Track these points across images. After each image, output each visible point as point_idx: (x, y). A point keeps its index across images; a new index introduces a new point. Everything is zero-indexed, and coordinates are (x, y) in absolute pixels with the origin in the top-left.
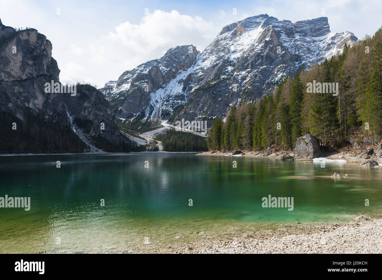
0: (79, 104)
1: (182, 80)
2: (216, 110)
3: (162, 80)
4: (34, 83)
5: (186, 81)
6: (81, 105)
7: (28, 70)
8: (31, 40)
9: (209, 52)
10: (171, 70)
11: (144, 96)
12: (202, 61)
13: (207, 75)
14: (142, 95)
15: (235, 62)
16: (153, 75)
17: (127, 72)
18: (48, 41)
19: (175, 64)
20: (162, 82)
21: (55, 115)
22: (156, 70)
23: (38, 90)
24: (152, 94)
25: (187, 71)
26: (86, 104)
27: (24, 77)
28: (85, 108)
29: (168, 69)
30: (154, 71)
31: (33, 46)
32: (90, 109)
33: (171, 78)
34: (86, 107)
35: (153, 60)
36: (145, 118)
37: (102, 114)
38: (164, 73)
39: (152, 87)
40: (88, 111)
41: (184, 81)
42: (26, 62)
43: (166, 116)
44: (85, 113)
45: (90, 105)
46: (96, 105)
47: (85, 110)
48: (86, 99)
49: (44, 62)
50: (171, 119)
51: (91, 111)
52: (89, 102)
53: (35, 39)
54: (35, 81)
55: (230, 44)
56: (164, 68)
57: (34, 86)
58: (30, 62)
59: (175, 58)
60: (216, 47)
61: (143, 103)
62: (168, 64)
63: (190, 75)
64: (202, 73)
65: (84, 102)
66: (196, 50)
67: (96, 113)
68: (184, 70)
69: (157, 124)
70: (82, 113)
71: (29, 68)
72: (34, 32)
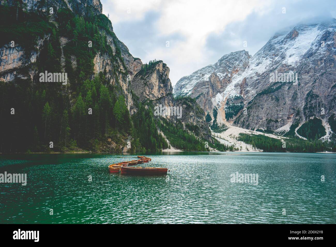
0: (186, 113)
1: (238, 84)
2: (281, 113)
3: (220, 85)
4: (165, 100)
5: (241, 85)
6: (188, 114)
7: (161, 92)
8: (160, 69)
9: (263, 56)
10: (227, 75)
11: (207, 101)
12: (256, 65)
13: (263, 79)
14: (206, 100)
15: (293, 66)
16: (212, 80)
17: (184, 78)
18: (167, 67)
19: (230, 69)
20: (220, 87)
21: (177, 123)
22: (215, 76)
23: (168, 105)
24: (213, 99)
25: (241, 75)
26: (191, 114)
27: (160, 96)
28: (191, 117)
29: (225, 75)
30: (213, 77)
31: (161, 73)
32: (194, 117)
33: (228, 83)
34: (191, 115)
35: (208, 66)
36: (212, 121)
37: (201, 121)
38: (222, 79)
39: (212, 92)
40: (193, 119)
41: (240, 85)
42: (160, 86)
43: (230, 119)
44: (191, 120)
45: (194, 114)
46: (197, 114)
47: (191, 118)
48: (191, 109)
49: (169, 84)
50: (236, 121)
51: (194, 119)
52: (193, 112)
53: (162, 68)
54: (166, 99)
55: (285, 48)
56: (221, 74)
57: (165, 102)
58: (162, 85)
59: (230, 64)
60: (269, 51)
61: (207, 107)
62: (224, 70)
63: (245, 79)
64: (258, 77)
65: (190, 112)
66: (248, 54)
67: (197, 120)
68: (239, 75)
69: (224, 126)
70: (190, 120)
71: (162, 90)
72: (162, 63)
